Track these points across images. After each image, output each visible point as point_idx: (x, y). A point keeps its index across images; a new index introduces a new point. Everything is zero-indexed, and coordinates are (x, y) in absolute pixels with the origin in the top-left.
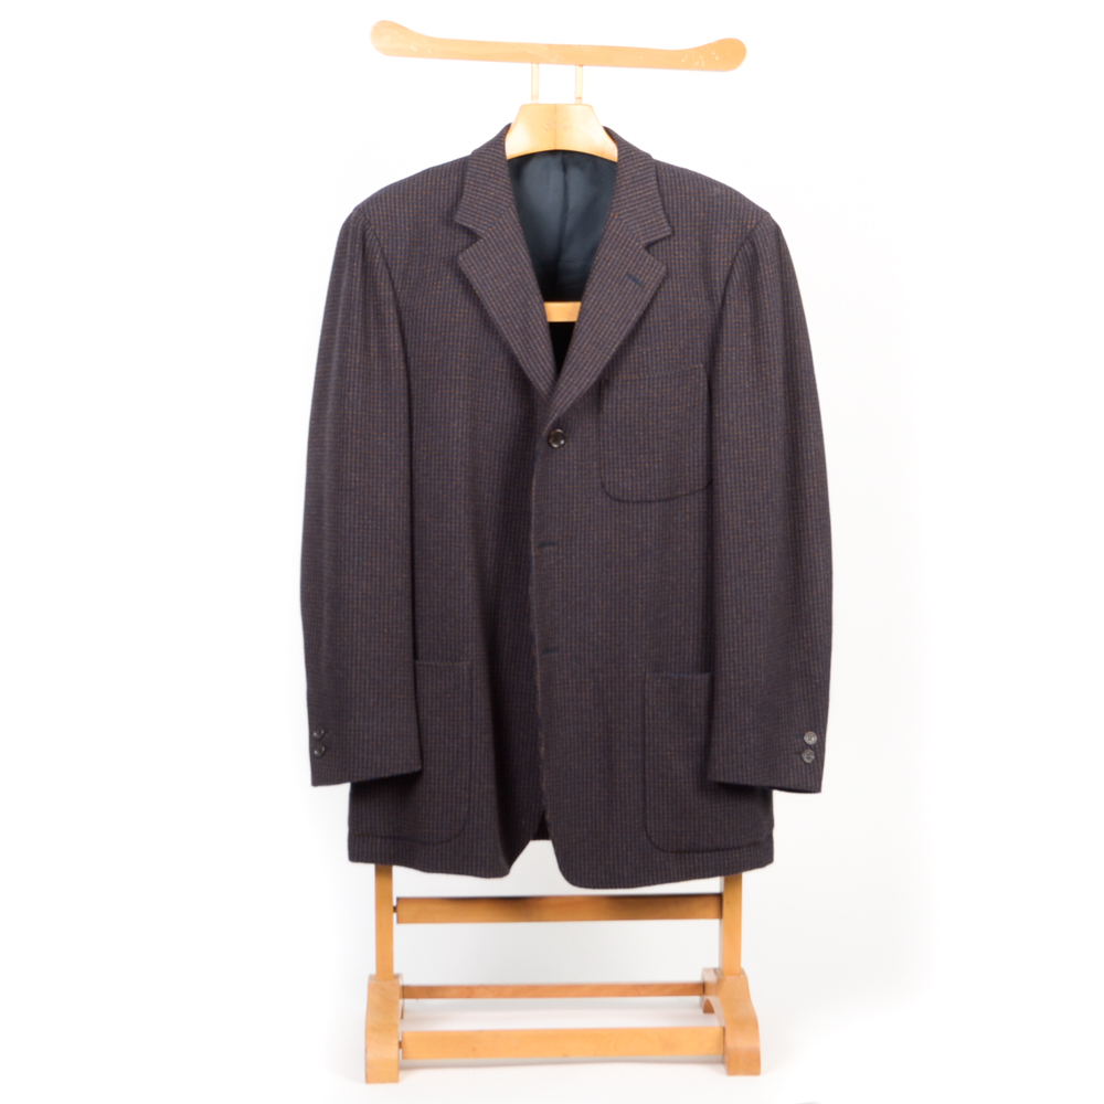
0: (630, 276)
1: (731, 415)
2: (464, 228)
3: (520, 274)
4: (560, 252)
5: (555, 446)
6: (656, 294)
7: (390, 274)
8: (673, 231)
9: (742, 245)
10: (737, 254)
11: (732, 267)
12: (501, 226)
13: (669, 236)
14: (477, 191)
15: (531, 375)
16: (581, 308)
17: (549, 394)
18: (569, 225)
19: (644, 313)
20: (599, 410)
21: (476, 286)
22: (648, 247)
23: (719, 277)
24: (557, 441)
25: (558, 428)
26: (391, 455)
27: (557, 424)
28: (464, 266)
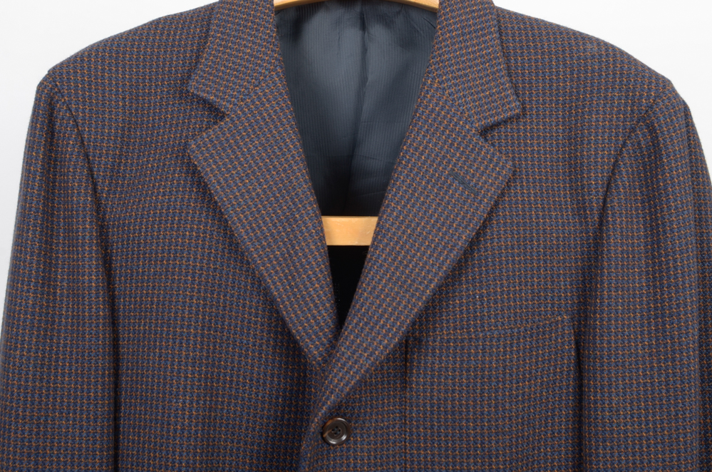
0: (456, 177)
1: (615, 399)
2: (205, 101)
3: (285, 170)
4: (354, 144)
5: (333, 442)
6: (497, 204)
7: (90, 170)
8: (524, 109)
9: (633, 130)
10: (624, 144)
11: (616, 165)
12: (259, 98)
13: (518, 116)
14: (226, 47)
15: (297, 329)
16: (378, 224)
17: (325, 361)
18: (368, 105)
19: (478, 234)
20: (405, 384)
21: (215, 187)
22: (485, 132)
23: (595, 179)
24: (335, 435)
25: (338, 415)
26: (80, 449)
27: (337, 410)
28: (199, 159)
